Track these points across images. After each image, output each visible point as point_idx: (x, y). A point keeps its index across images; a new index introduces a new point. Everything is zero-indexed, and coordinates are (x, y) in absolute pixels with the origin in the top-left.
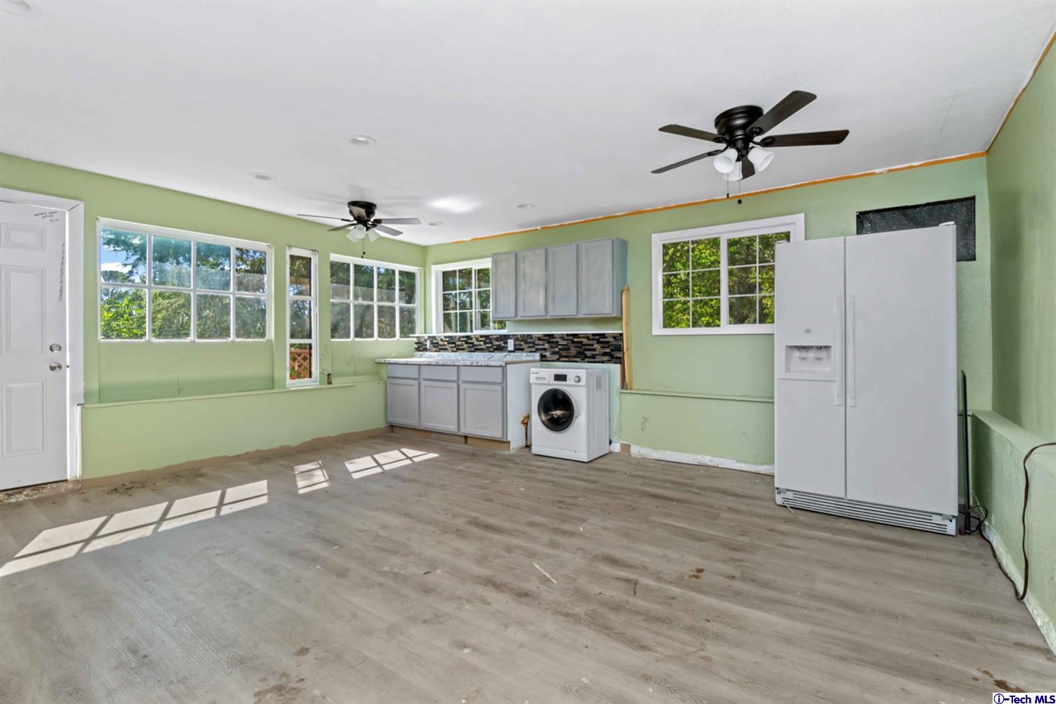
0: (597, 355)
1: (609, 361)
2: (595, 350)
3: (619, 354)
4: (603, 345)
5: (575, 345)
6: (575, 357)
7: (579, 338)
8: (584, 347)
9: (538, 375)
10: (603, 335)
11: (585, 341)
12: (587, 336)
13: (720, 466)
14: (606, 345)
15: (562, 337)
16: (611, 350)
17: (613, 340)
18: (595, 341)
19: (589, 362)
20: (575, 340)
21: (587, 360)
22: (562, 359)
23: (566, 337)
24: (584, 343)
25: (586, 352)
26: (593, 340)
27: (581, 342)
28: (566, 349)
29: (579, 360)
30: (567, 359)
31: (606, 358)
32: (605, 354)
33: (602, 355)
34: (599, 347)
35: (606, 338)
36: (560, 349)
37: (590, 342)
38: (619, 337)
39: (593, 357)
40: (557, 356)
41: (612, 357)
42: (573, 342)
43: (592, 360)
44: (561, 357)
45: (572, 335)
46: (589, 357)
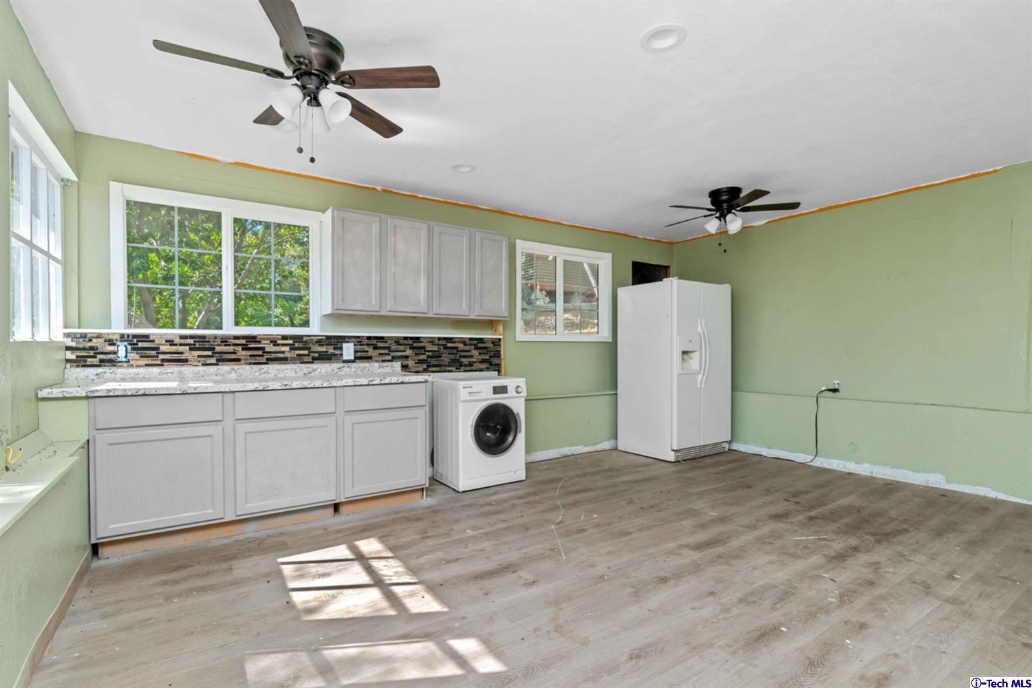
0: (474, 362)
1: (487, 368)
2: (472, 357)
3: (495, 361)
4: (481, 351)
5: (449, 351)
6: (448, 366)
7: (454, 342)
8: (460, 354)
9: (471, 390)
10: (481, 340)
11: (461, 346)
12: (463, 341)
13: (575, 453)
14: (485, 351)
15: (432, 341)
16: (490, 356)
17: (492, 345)
18: (473, 347)
19: (465, 371)
20: (449, 345)
21: (463, 368)
22: (430, 369)
23: (436, 341)
24: (460, 349)
25: (462, 360)
26: (470, 345)
27: (456, 348)
28: (437, 355)
29: (454, 369)
30: (437, 369)
31: (484, 366)
32: (483, 361)
33: (480, 362)
34: (477, 354)
35: (484, 343)
36: (428, 357)
37: (468, 348)
38: (497, 342)
39: (471, 365)
40: (425, 366)
41: (491, 364)
42: (446, 348)
43: (469, 368)
44: (429, 366)
45: (445, 339)
46: (465, 365)
